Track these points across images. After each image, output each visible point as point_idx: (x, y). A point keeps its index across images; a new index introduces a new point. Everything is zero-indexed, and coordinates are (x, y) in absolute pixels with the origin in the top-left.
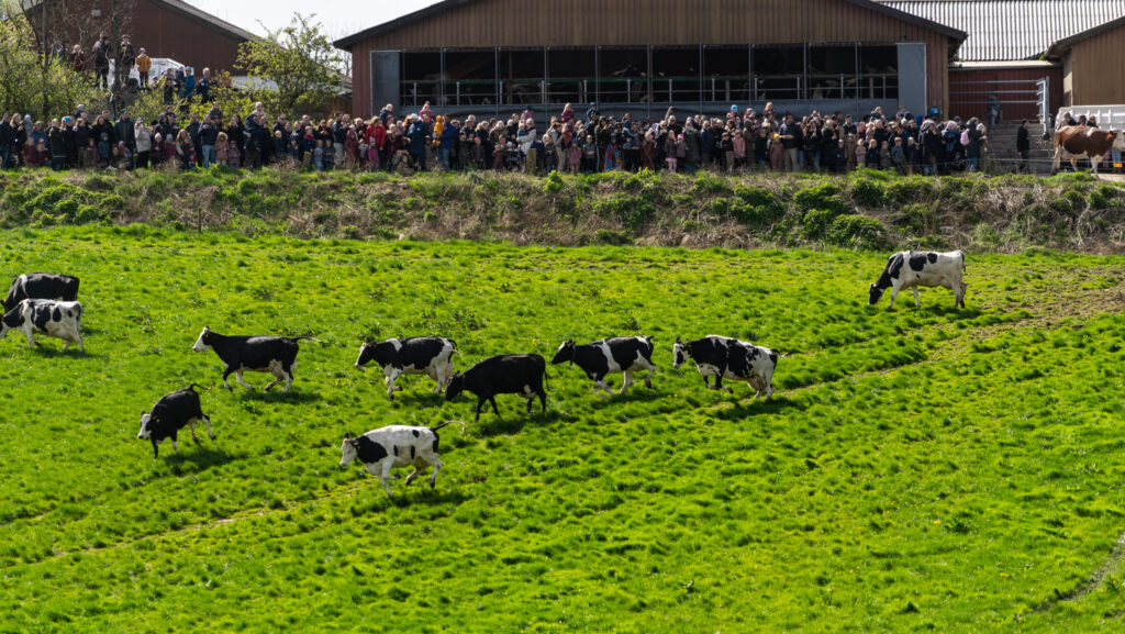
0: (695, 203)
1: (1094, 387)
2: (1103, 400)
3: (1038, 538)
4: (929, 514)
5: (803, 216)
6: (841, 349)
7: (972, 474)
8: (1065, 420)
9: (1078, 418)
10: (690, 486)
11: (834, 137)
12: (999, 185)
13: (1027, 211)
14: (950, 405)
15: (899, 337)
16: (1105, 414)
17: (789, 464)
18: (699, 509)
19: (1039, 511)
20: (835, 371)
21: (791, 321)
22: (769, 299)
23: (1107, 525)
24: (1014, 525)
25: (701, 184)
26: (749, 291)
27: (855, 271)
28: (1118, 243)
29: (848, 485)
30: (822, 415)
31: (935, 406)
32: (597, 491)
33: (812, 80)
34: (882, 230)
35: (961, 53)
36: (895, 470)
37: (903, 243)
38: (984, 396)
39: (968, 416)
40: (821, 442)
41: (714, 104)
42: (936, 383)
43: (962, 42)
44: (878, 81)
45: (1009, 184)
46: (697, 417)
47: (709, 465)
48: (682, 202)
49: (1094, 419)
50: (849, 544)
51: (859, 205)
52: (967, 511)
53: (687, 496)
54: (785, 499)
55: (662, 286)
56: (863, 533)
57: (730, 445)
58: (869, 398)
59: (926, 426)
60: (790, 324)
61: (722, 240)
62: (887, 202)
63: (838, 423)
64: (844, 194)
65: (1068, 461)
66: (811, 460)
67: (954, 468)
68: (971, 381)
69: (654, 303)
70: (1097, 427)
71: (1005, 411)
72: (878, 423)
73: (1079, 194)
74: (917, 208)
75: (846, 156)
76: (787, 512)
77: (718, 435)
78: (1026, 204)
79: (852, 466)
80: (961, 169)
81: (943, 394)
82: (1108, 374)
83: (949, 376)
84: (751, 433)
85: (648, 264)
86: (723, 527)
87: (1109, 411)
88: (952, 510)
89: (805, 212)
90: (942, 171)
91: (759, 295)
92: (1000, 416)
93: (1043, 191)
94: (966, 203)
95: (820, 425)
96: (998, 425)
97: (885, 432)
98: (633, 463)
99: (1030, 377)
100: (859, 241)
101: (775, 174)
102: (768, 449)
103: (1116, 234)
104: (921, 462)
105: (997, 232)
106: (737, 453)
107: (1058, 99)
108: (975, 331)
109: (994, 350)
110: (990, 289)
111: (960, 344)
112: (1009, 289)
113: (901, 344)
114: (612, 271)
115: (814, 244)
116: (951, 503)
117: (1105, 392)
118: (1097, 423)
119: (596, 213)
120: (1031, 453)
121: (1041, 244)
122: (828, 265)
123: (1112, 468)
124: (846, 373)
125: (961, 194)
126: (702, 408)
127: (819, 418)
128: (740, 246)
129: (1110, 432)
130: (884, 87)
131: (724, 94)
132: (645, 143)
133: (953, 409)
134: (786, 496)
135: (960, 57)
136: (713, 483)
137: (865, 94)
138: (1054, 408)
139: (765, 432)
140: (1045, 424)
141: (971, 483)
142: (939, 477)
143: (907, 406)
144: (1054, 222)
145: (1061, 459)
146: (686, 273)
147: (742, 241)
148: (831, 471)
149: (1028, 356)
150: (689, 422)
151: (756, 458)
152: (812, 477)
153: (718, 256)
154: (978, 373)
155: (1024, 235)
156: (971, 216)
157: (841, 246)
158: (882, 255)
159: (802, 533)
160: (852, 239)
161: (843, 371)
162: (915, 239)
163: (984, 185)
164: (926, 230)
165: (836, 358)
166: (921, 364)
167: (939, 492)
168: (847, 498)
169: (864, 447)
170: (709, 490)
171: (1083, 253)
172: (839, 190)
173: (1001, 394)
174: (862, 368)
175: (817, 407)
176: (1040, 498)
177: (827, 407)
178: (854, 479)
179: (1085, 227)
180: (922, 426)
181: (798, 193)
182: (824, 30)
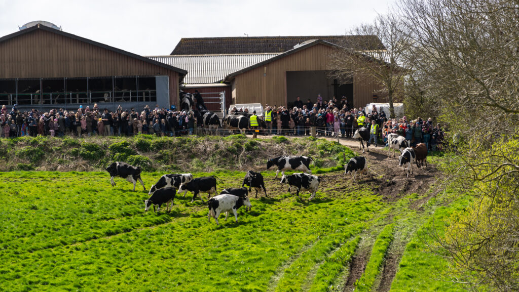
0: (63, 151)
1: (248, 233)
2: (252, 238)
5: (114, 156)
6: (132, 217)
7: (193, 274)
8: (235, 248)
9: (240, 247)
10: (63, 282)
11: (127, 119)
12: (203, 141)
13: (216, 152)
16: (253, 245)
17: (109, 270)
19: (223, 290)
20: (129, 227)
21: (109, 204)
22: (98, 194)
25: (66, 142)
26: (89, 191)
28: (258, 167)
29: (136, 279)
30: (123, 248)
31: (175, 243)
32: (19, 285)
33: (116, 93)
34: (150, 162)
35: (185, 80)
36: (157, 272)
37: (160, 168)
38: (198, 238)
39: (190, 247)
40: (123, 260)
41: (71, 105)
42: (175, 232)
43: (185, 75)
44: (147, 94)
45: (208, 140)
46: (66, 249)
47: (71, 272)
48: (57, 150)
49: (248, 247)
51: (139, 150)
52: (191, 290)
53: (62, 286)
54: (107, 287)
55: (48, 189)
57: (81, 262)
58: (145, 240)
59: (172, 252)
60: (108, 206)
61: (76, 167)
63: (131, 251)
64: (132, 145)
65: (237, 267)
66: (118, 268)
67: (184, 271)
68: (192, 231)
69: (44, 197)
70: (249, 251)
71: (208, 244)
72: (149, 251)
73: (240, 144)
74: (166, 152)
75: (133, 129)
77: (76, 257)
78: (216, 149)
79: (137, 271)
80: (186, 134)
81: (179, 237)
83: (182, 229)
84: (91, 256)
85: (42, 179)
87: (255, 243)
88: (184, 290)
89: (114, 154)
90: (177, 135)
91: (94, 192)
92: (205, 246)
93: (224, 143)
94: (188, 149)
95: (123, 252)
96: (204, 251)
97: (152, 255)
98: (36, 271)
99: (218, 229)
101: (100, 137)
102: (98, 264)
103: (257, 163)
104: (169, 269)
105: (203, 163)
106: (84, 266)
107: (229, 101)
108: (193, 207)
109: (202, 216)
111: (186, 214)
113: (159, 214)
114: (25, 183)
116: (183, 287)
117: (253, 235)
118: (249, 249)
119: (17, 156)
120: (220, 264)
121: (223, 167)
124: (134, 228)
125: (186, 145)
126: (68, 246)
127: (122, 249)
128: (84, 170)
129: (255, 253)
130: (150, 96)
131: (76, 100)
132: (40, 123)
133: (184, 244)
134: (107, 285)
135: (185, 82)
136: (73, 280)
137: (141, 100)
138: (230, 243)
139: (97, 256)
140: (226, 250)
141: (192, 278)
142: (178, 275)
143: (163, 243)
144: (228, 158)
145: (233, 266)
146: (60, 183)
147: (85, 168)
148: (128, 273)
150: (62, 252)
151: (93, 268)
152: (119, 276)
153: (75, 175)
154: (195, 227)
155: (215, 163)
156: (191, 155)
158: (150, 173)
161: (133, 227)
162: (165, 166)
163: (196, 141)
164: (170, 161)
165: (129, 221)
166: (169, 223)
167: (178, 282)
168: (135, 286)
169: (143, 262)
170: (71, 283)
171: (242, 171)
172: (130, 144)
173: (205, 237)
174: (142, 225)
175: (121, 244)
176: (223, 284)
177: (126, 244)
178: (138, 277)
179: (243, 159)
180: (169, 252)
181: (111, 146)
182: (122, 70)
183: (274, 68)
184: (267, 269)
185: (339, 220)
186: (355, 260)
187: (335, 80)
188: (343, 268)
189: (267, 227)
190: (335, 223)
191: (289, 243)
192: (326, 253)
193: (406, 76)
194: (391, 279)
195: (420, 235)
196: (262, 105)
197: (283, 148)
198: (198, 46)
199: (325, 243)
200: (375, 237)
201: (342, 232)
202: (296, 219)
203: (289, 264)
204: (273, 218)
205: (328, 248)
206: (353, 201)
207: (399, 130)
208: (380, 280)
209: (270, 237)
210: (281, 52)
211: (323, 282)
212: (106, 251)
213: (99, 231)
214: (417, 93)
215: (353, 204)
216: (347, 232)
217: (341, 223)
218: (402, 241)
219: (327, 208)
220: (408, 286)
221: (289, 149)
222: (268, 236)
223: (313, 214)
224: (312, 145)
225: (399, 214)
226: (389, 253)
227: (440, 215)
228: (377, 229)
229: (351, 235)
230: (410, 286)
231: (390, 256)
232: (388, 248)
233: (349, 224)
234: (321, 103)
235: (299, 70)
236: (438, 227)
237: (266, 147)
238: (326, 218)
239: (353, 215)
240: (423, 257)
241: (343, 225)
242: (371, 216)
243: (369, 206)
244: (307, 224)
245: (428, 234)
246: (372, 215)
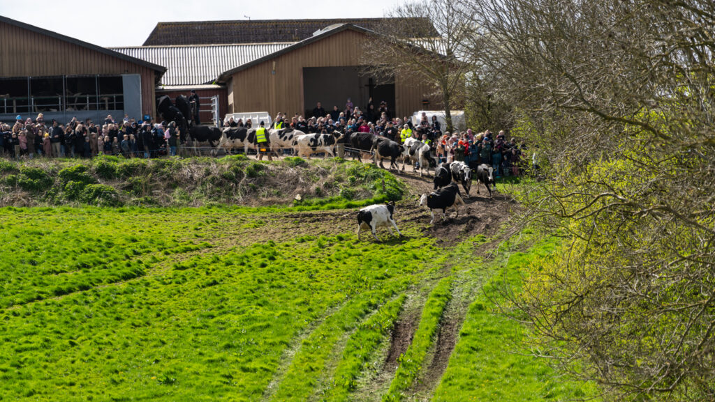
1: (251, 290)
2: (256, 298)
3: (217, 386)
4: (148, 373)
5: (65, 185)
6: (90, 270)
7: (175, 347)
8: (233, 311)
9: (240, 310)
11: (84, 134)
12: (189, 164)
13: (207, 180)
14: (160, 304)
15: (127, 261)
16: (258, 307)
17: (59, 344)
19: (217, 369)
20: (87, 283)
21: (59, 253)
22: (44, 238)
23: (260, 377)
24: (202, 378)
26: (32, 233)
27: (99, 220)
28: (264, 199)
29: (96, 356)
30: (79, 312)
31: (151, 305)
33: (69, 98)
34: (115, 193)
35: (163, 81)
36: (126, 345)
37: (129, 202)
38: (182, 298)
39: (172, 310)
40: (78, 329)
41: (6, 115)
42: (151, 290)
43: (163, 74)
44: (111, 99)
45: (195, 163)
47: (7, 346)
49: (252, 310)
50: (98, 393)
51: (101, 177)
52: (173, 370)
54: (56, 366)
56: (106, 386)
57: (20, 332)
58: (108, 300)
59: (145, 317)
60: (58, 255)
61: (13, 201)
62: (118, 176)
63: (89, 317)
64: (90, 171)
65: (235, 337)
66: (72, 340)
67: (164, 343)
68: (173, 288)
70: (253, 315)
71: (195, 307)
72: (115, 316)
73: (239, 168)
74: (137, 179)
75: (91, 147)
76: (58, 374)
77: (13, 326)
78: (206, 175)
79: (98, 344)
80: (165, 154)
81: (156, 297)
82: (260, 281)
83: (160, 285)
84: (34, 324)
86: (17, 385)
87: (260, 305)
88: (163, 370)
89: (66, 183)
90: (152, 156)
91: (38, 236)
92: (192, 310)
93: (217, 167)
94: (168, 176)
95: (78, 318)
96: (191, 316)
97: (119, 322)
99: (210, 285)
100: (101, 200)
101: (45, 159)
102: (45, 335)
103: (263, 193)
104: (142, 340)
105: (188, 194)
106: (25, 337)
107: (225, 109)
108: (175, 256)
109: (188, 268)
110: (184, 230)
111: (166, 265)
112: (196, 229)
113: (129, 265)
115: (72, 203)
116: (162, 366)
117: (257, 293)
118: (253, 313)
120: (212, 333)
121: (216, 200)
122: (81, 216)
123: (263, 340)
124: (94, 285)
125: (165, 170)
126: (2, 310)
127: (77, 314)
128: (25, 205)
129: (261, 318)
130: (115, 103)
131: (13, 108)
133: (162, 306)
134: (57, 364)
135: (163, 83)
136: (9, 357)
137: (103, 107)
138: (226, 304)
139: (42, 323)
140: (220, 314)
141: (174, 353)
142: (154, 350)
143: (134, 305)
144: (224, 187)
145: (231, 336)
147: (26, 202)
149: (209, 271)
151: (37, 340)
152: (73, 351)
153: (12, 212)
154: (178, 283)
155: (205, 195)
156: (172, 184)
157: (89, 204)
158: (115, 209)
159: (67, 387)
160: (97, 199)
161: (91, 283)
162: (136, 199)
163: (179, 164)
164: (144, 193)
165: (87, 275)
166: (141, 278)
167: (154, 359)
168: (96, 364)
169: (106, 332)
170: (7, 362)
171: (243, 206)
172: (87, 169)
173: (192, 296)
174: (105, 281)
175: (76, 306)
176: (218, 361)
177: (82, 307)
178: (100, 352)
179: (244, 189)
180: (143, 317)
181: (61, 171)
182: (76, 67)
183: (286, 63)
184: (278, 340)
185: (377, 272)
186: (399, 327)
187: (371, 80)
188: (383, 339)
189: (278, 281)
190: (372, 276)
191: (308, 304)
192: (358, 317)
193: (467, 74)
194: (448, 353)
195: (488, 292)
196: (269, 115)
197: (298, 174)
198: (181, 33)
199: (357, 303)
200: (426, 295)
202: (317, 272)
203: (308, 334)
204: (286, 269)
205: (361, 311)
206: (396, 245)
208: (434, 354)
209: (282, 296)
210: (295, 40)
211: (355, 358)
212: (55, 316)
213: (45, 289)
214: (483, 98)
215: (396, 250)
216: (388, 288)
217: (379, 276)
218: (463, 300)
219: (360, 255)
220: (471, 362)
221: (308, 174)
222: (279, 295)
223: (340, 264)
224: (339, 168)
225: (459, 263)
226: (445, 316)
227: (516, 265)
228: (428, 284)
229: (393, 293)
230: (474, 363)
231: (447, 321)
232: (444, 310)
233: (389, 277)
235: (321, 66)
236: (512, 280)
237: (275, 173)
238: (359, 270)
239: (396, 265)
240: (492, 321)
241: (383, 278)
242: (420, 267)
243: (418, 252)
244: (333, 277)
245: (498, 290)
246: (422, 264)
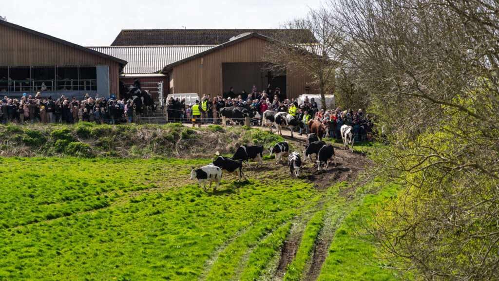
0: (6, 137)
1: (184, 218)
2: (187, 223)
4: (111, 275)
5: (55, 142)
6: (72, 202)
7: (130, 257)
8: (171, 232)
9: (176, 232)
10: (4, 263)
11: (69, 107)
12: (142, 129)
13: (154, 140)
14: (120, 226)
15: (97, 196)
16: (189, 229)
17: (49, 253)
18: (8, 274)
19: (159, 273)
20: (69, 211)
21: (50, 189)
22: (40, 179)
23: (189, 279)
24: (149, 279)
25: (9, 129)
26: (31, 176)
27: (78, 167)
28: (194, 154)
29: (75, 262)
30: (63, 231)
31: (114, 227)
33: (59, 82)
34: (90, 149)
35: (124, 70)
36: (96, 255)
37: (100, 155)
38: (135, 222)
39: (128, 231)
40: (63, 243)
41: (14, 93)
42: (114, 216)
43: (125, 65)
44: (88, 83)
45: (146, 128)
46: (8, 232)
47: (13, 254)
48: (1, 136)
49: (184, 232)
51: (80, 137)
52: (128, 273)
53: (3, 268)
54: (47, 269)
57: (22, 245)
58: (84, 223)
59: (110, 236)
60: (49, 191)
61: (19, 153)
62: (92, 136)
63: (71, 234)
64: (73, 133)
65: (172, 251)
66: (58, 251)
67: (122, 254)
68: (130, 215)
70: (185, 235)
71: (145, 229)
72: (88, 234)
74: (106, 139)
75: (74, 116)
76: (48, 274)
77: (17, 240)
78: (153, 137)
79: (77, 254)
81: (117, 221)
82: (190, 212)
83: (120, 213)
84: (32, 239)
88: (121, 272)
89: (56, 141)
90: (116, 123)
91: (35, 178)
92: (142, 231)
93: (161, 131)
94: (127, 137)
95: (63, 235)
96: (141, 235)
97: (91, 239)
99: (155, 214)
100: (80, 153)
101: (42, 124)
102: (39, 247)
103: (193, 150)
104: (107, 252)
105: (141, 150)
106: (25, 248)
107: (167, 91)
108: (131, 193)
109: (140, 202)
110: (138, 175)
111: (124, 199)
112: (146, 174)
113: (98, 199)
115: (60, 155)
116: (121, 270)
117: (188, 220)
118: (185, 234)
120: (156, 247)
121: (160, 155)
122: (66, 164)
123: (192, 253)
124: (74, 212)
125: (125, 133)
126: (10, 228)
127: (62, 232)
128: (26, 156)
129: (191, 238)
130: (91, 85)
131: (19, 88)
133: (122, 228)
134: (48, 267)
135: (124, 72)
136: (14, 262)
137: (82, 89)
138: (166, 227)
139: (38, 239)
140: (162, 234)
141: (130, 261)
142: (116, 258)
143: (102, 227)
144: (165, 145)
145: (169, 250)
146: (2, 168)
147: (27, 154)
148: (67, 256)
149: (155, 204)
150: (4, 235)
151: (34, 250)
152: (59, 259)
153: (18, 161)
154: (133, 212)
155: (153, 151)
156: (130, 143)
157: (72, 156)
158: (90, 160)
160: (77, 153)
161: (72, 211)
162: (105, 153)
163: (135, 129)
164: (110, 148)
165: (70, 206)
166: (108, 208)
167: (115, 265)
168: (74, 268)
169: (82, 245)
170: (13, 265)
171: (179, 159)
172: (71, 131)
173: (143, 221)
174: (82, 210)
175: (61, 227)
176: (160, 267)
177: (66, 227)
178: (78, 259)
179: (179, 147)
180: (108, 236)
181: (52, 132)
182: (64, 60)
183: (210, 60)
184: (201, 253)
185: (271, 206)
186: (286, 245)
187: (269, 73)
188: (275, 253)
189: (203, 212)
190: (268, 209)
191: (223, 228)
192: (258, 238)
193: (337, 69)
194: (321, 264)
195: (349, 222)
196: (198, 95)
197: (218, 137)
198: (138, 38)
199: (258, 228)
200: (306, 223)
201: (274, 218)
202: (230, 205)
203: (223, 249)
204: (208, 204)
205: (260, 233)
206: (285, 188)
207: (330, 120)
208: (311, 265)
209: (205, 223)
210: (217, 44)
211: (256, 267)
212: (47, 234)
213: (40, 215)
214: (348, 86)
215: (285, 191)
216: (279, 218)
217: (273, 209)
218: (332, 227)
219: (260, 194)
220: (337, 270)
221: (224, 137)
222: (203, 222)
223: (246, 200)
224: (246, 134)
225: (329, 201)
226: (319, 238)
227: (368, 203)
228: (307, 215)
229: (283, 221)
230: (339, 271)
231: (320, 241)
232: (318, 234)
233: (281, 210)
234: (255, 93)
235: (235, 62)
236: (366, 214)
237: (202, 136)
238: (259, 205)
239: (285, 202)
240: (351, 242)
241: (276, 211)
242: (302, 203)
243: (300, 193)
244: (241, 210)
245: (356, 220)
246: (303, 202)
